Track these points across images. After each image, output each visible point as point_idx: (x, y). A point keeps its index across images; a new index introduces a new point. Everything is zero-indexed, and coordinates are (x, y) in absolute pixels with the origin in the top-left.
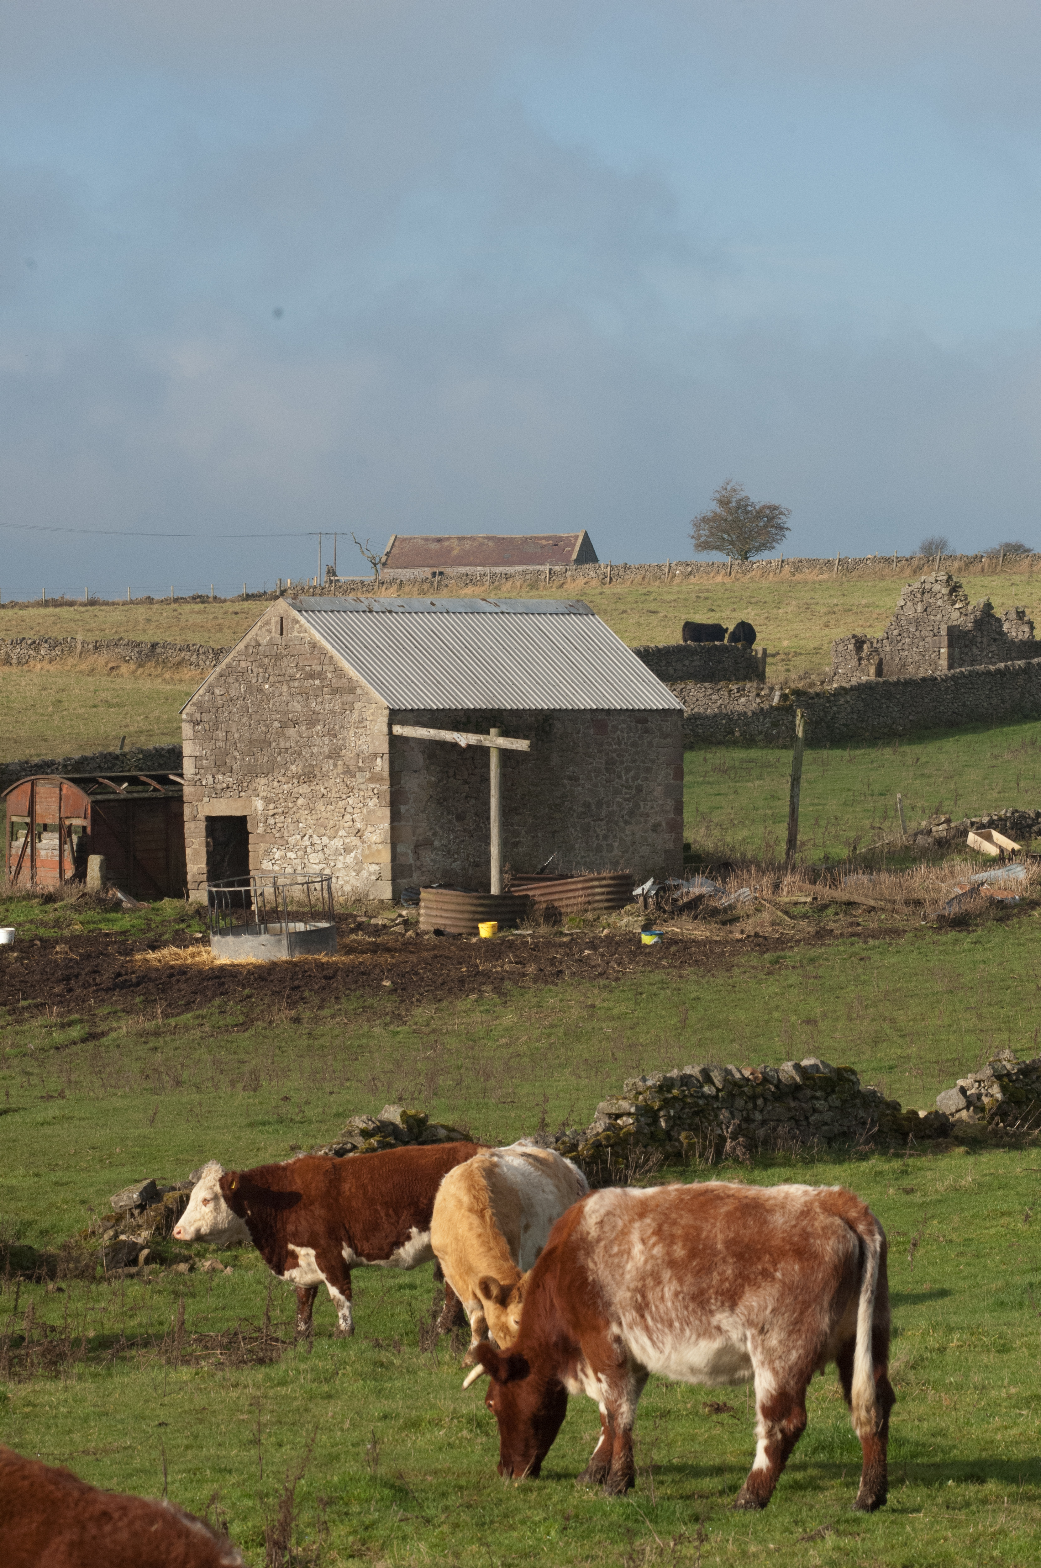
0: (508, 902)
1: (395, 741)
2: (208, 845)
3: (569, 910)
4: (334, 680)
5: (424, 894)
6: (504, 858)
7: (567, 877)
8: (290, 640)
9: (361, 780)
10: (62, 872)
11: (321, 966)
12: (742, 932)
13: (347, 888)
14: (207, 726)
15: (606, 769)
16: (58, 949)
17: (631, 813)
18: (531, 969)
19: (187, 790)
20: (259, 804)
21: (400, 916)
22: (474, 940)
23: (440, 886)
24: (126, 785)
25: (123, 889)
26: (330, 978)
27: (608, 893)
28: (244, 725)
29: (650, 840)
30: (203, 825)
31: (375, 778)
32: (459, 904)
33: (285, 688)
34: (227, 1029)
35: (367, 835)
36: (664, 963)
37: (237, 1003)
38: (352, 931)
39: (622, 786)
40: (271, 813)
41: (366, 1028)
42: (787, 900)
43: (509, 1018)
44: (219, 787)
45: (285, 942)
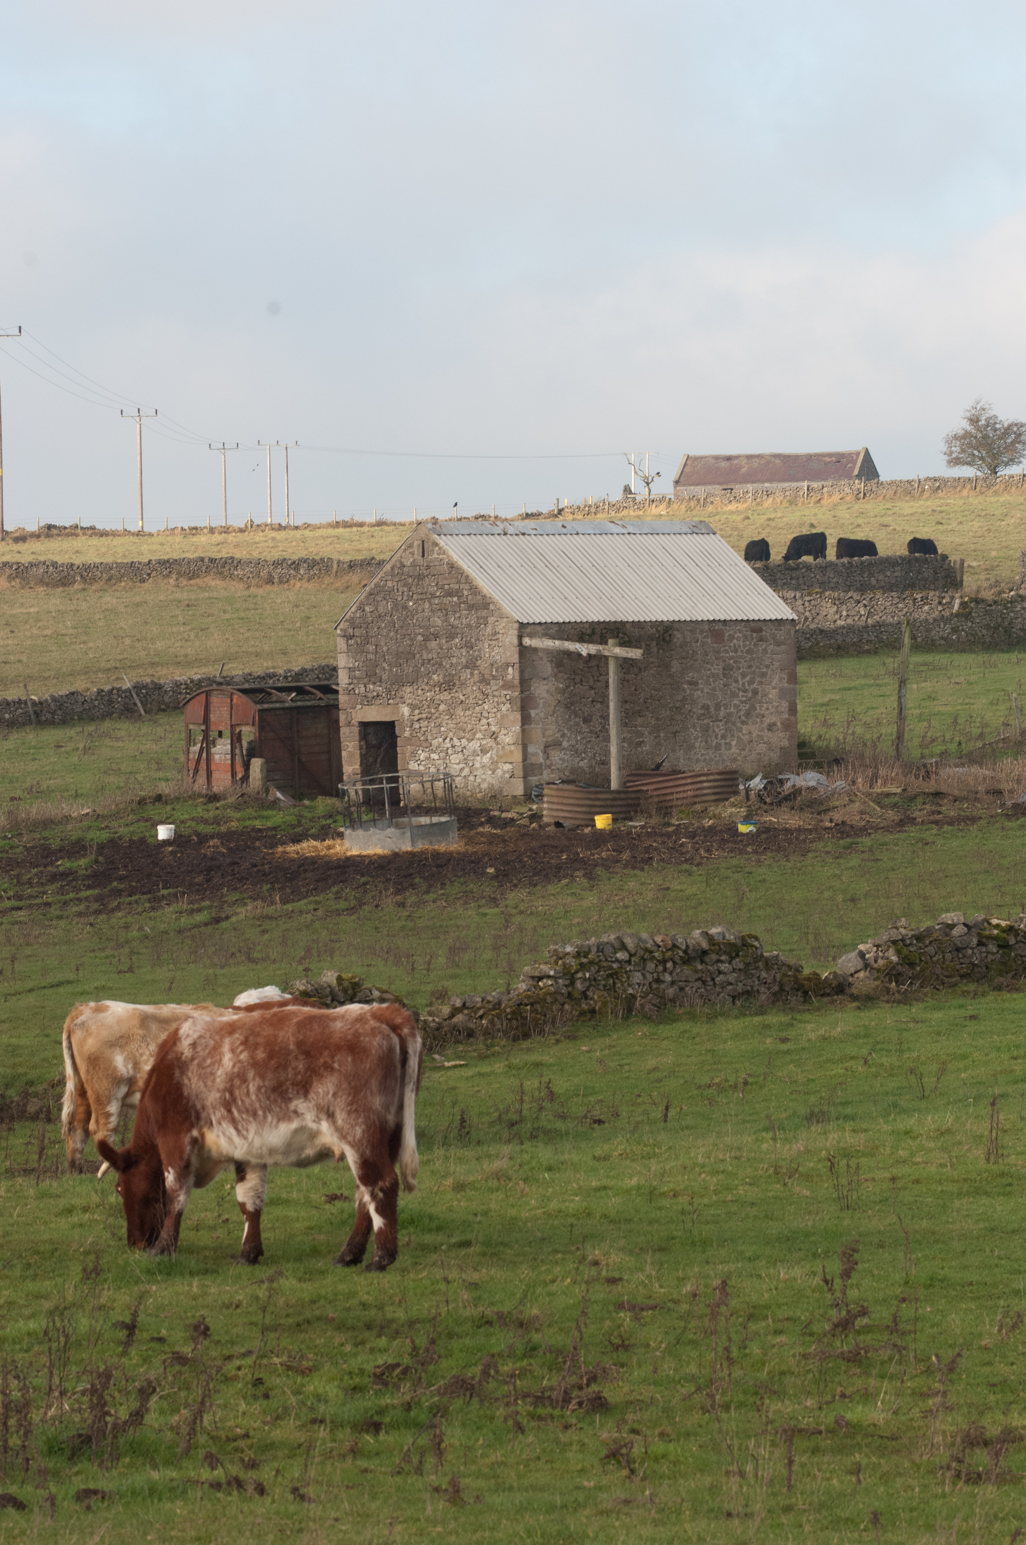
0: (622, 796)
1: (524, 651)
2: (361, 748)
3: (679, 802)
4: (470, 597)
5: (546, 791)
6: (622, 756)
7: (680, 772)
8: (431, 561)
9: (495, 688)
10: (234, 774)
11: (436, 855)
12: (831, 821)
13: (484, 786)
14: (359, 640)
15: (724, 675)
16: (211, 843)
17: (748, 714)
18: (626, 856)
19: (342, 698)
20: (405, 710)
21: (531, 810)
22: (587, 830)
23: (563, 782)
24: (294, 694)
25: (280, 788)
26: (442, 866)
27: (714, 787)
28: (391, 639)
29: (766, 739)
30: (356, 730)
31: (507, 686)
32: (578, 799)
33: (427, 605)
34: (338, 913)
35: (501, 737)
36: (749, 849)
37: (353, 889)
38: (482, 824)
39: (739, 689)
40: (416, 718)
41: (460, 911)
42: (879, 790)
43: (591, 899)
44: (370, 695)
45: (408, 834)
